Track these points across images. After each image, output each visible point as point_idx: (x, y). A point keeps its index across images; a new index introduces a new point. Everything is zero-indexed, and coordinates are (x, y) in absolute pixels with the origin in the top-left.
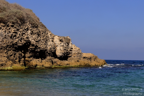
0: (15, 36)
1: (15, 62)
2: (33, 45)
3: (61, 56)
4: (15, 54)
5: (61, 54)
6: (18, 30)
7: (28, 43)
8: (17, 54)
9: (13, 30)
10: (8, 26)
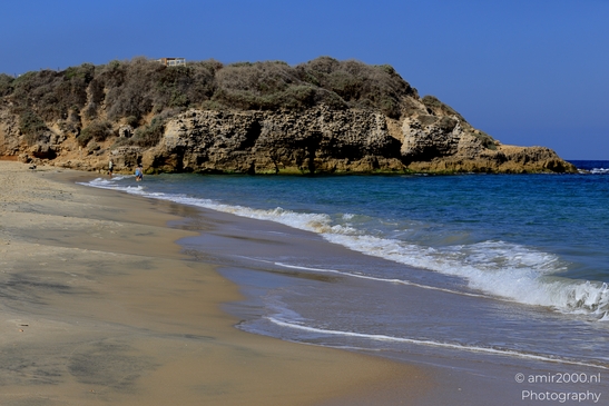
0: (292, 126)
1: (289, 164)
2: (327, 138)
3: (409, 155)
4: (290, 153)
5: (408, 151)
6: (297, 117)
7: (317, 136)
8: (295, 153)
9: (287, 118)
10: (279, 113)
